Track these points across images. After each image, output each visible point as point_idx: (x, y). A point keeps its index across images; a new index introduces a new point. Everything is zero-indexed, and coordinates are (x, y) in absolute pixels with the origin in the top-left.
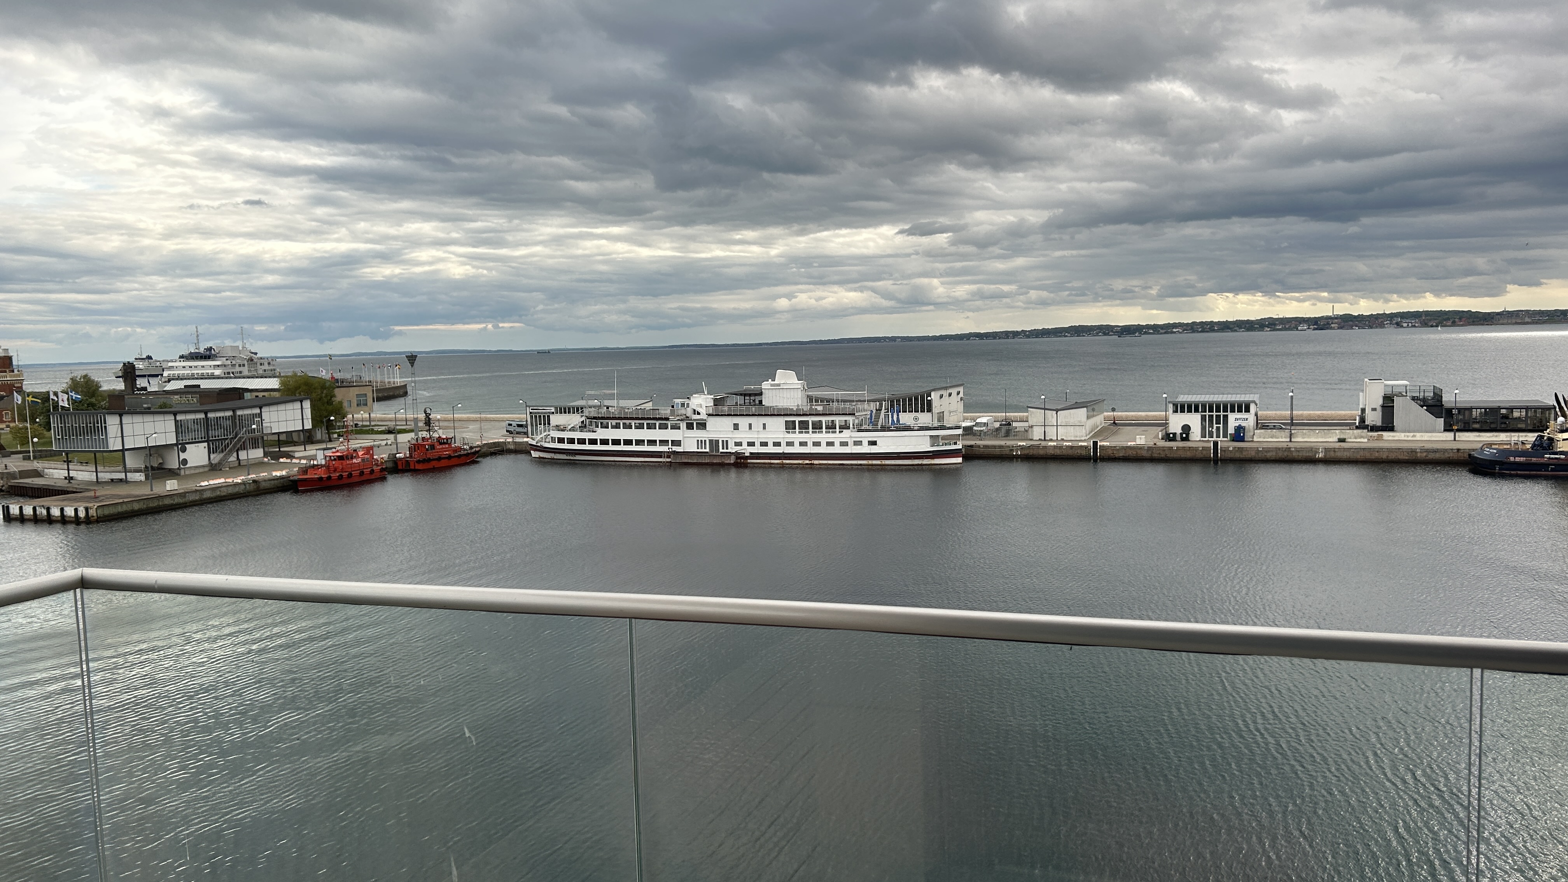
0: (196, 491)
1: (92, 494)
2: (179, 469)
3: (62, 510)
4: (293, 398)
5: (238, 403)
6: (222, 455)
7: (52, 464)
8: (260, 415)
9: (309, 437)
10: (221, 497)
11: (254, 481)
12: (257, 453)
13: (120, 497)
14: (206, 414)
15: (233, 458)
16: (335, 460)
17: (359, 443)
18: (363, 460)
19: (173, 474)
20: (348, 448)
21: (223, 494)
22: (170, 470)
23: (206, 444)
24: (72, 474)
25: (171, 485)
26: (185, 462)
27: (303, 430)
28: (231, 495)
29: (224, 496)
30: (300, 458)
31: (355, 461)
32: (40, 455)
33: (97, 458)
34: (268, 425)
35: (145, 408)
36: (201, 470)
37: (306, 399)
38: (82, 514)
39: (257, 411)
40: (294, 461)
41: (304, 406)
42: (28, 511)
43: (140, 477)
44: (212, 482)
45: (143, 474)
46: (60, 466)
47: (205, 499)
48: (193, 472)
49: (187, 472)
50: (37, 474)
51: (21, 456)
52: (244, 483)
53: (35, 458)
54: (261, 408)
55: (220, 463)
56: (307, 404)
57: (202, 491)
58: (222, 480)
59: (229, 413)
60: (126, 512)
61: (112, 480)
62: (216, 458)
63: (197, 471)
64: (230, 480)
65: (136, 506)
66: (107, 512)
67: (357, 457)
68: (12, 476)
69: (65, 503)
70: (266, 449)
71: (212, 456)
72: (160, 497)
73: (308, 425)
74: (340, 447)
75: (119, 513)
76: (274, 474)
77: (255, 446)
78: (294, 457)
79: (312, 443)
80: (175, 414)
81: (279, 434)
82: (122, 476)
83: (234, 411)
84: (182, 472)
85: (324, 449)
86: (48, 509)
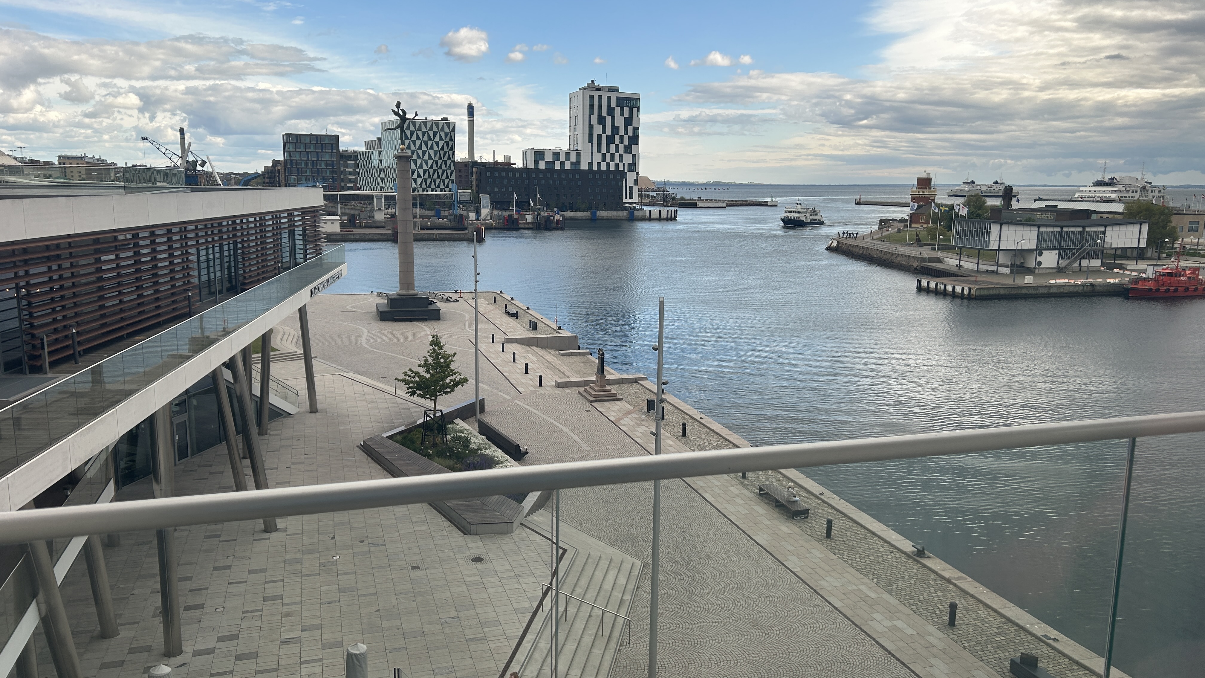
0: (1046, 286)
1: (974, 279)
2: (1035, 268)
3: (954, 287)
4: (1134, 220)
5: (1086, 222)
6: (1068, 261)
7: (950, 255)
8: (1104, 233)
9: (1140, 254)
10: (1064, 293)
11: (1092, 285)
12: (1096, 263)
13: (992, 283)
14: (1062, 228)
15: (1076, 265)
16: (1164, 275)
17: (1187, 263)
18: (1189, 278)
19: (1030, 271)
20: (1177, 267)
21: (1065, 291)
22: (1028, 268)
23: (1057, 252)
24: (962, 263)
25: (1028, 280)
26: (1040, 263)
27: (1138, 248)
28: (1071, 293)
29: (1066, 293)
30: (1132, 271)
31: (1182, 278)
32: (942, 248)
33: (981, 254)
34: (1110, 241)
35: (1018, 221)
36: (1051, 271)
37: (1145, 222)
38: (966, 292)
39: (1103, 229)
40: (1126, 272)
41: (1142, 228)
42: (933, 285)
43: (1007, 271)
44: (1058, 281)
45: (1009, 269)
46: (954, 257)
47: (1051, 294)
48: (1044, 271)
49: (1040, 272)
50: (939, 260)
51: (930, 247)
52: (1083, 285)
53: (938, 249)
54: (1106, 227)
55: (1065, 267)
56: (1145, 227)
57: (1050, 287)
58: (1066, 281)
59: (1080, 229)
60: (995, 295)
61: (987, 271)
62: (1063, 263)
63: (1048, 271)
64: (1072, 281)
65: (1002, 292)
66: (983, 293)
67: (1185, 275)
68: (924, 260)
69: (956, 283)
70: (1104, 261)
71: (1061, 261)
72: (1019, 288)
73: (1143, 244)
74: (1169, 265)
75: (990, 295)
76: (1109, 281)
77: (1096, 257)
78: (1126, 269)
79: (1143, 259)
80: (1039, 227)
81: (1116, 249)
82: (994, 268)
83: (1084, 228)
84: (1037, 271)
85: (1154, 266)
86: (945, 286)
